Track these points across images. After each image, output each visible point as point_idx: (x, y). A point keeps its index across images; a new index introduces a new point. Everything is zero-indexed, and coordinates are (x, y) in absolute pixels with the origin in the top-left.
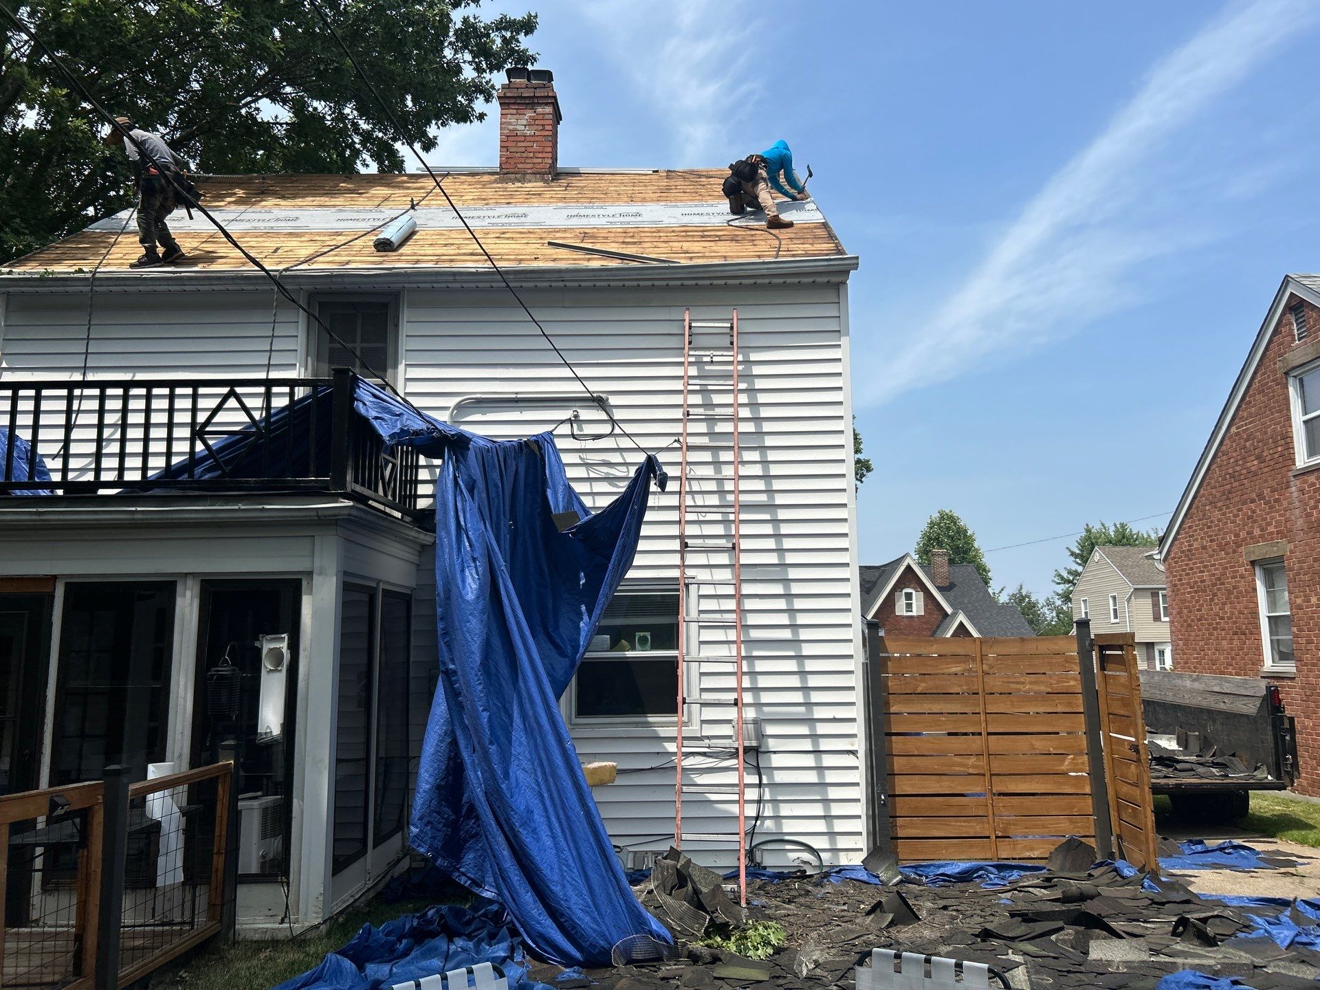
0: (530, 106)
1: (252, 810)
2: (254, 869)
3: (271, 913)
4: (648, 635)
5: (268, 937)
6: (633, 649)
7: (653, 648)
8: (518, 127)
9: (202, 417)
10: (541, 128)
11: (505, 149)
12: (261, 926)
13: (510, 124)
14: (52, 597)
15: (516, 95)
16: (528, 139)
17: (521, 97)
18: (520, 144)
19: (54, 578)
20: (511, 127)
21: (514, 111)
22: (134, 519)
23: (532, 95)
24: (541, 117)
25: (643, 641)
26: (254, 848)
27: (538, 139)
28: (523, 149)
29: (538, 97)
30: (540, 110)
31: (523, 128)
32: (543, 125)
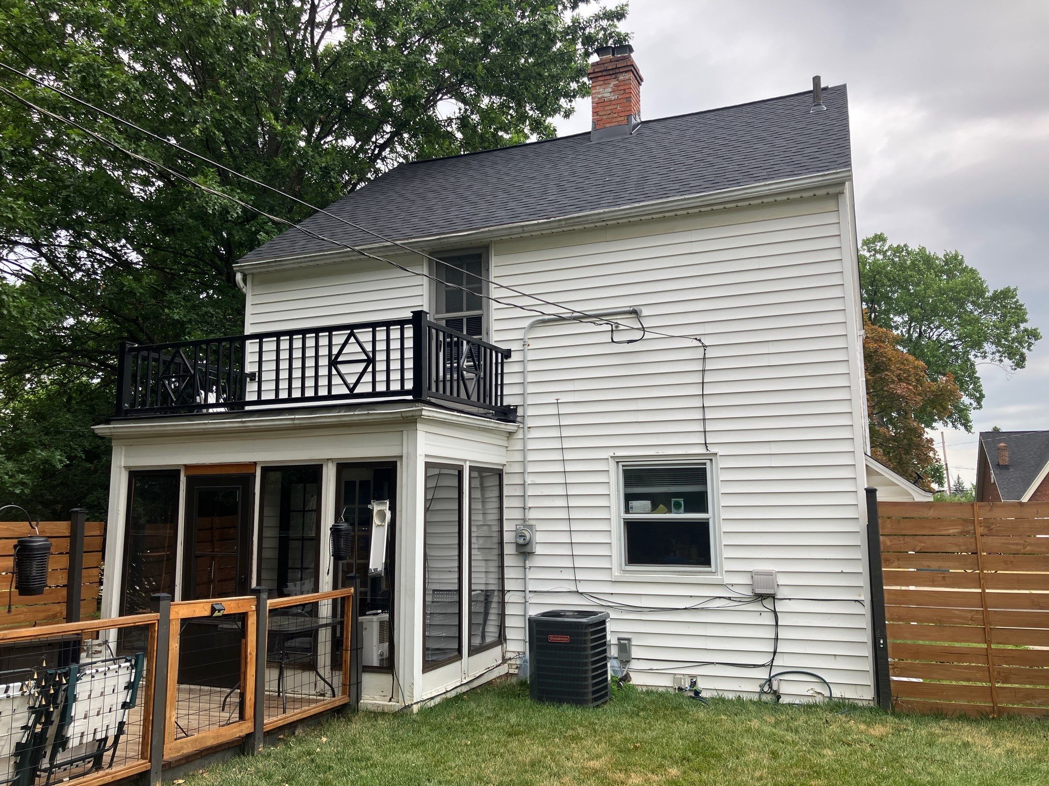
0: (613, 76)
1: (372, 622)
2: (376, 663)
3: (383, 694)
4: (681, 501)
5: (380, 710)
6: (670, 512)
7: (686, 511)
8: (605, 95)
9: (335, 351)
10: (622, 92)
11: (595, 114)
12: (377, 702)
13: (599, 93)
14: (254, 475)
15: (602, 69)
16: (613, 103)
17: (606, 70)
18: (607, 108)
19: (255, 463)
20: (600, 96)
21: (601, 83)
22: (294, 424)
23: (615, 67)
24: (622, 83)
25: (678, 506)
26: (375, 649)
27: (621, 101)
28: (609, 112)
29: (619, 68)
30: (621, 78)
31: (609, 94)
32: (624, 90)
